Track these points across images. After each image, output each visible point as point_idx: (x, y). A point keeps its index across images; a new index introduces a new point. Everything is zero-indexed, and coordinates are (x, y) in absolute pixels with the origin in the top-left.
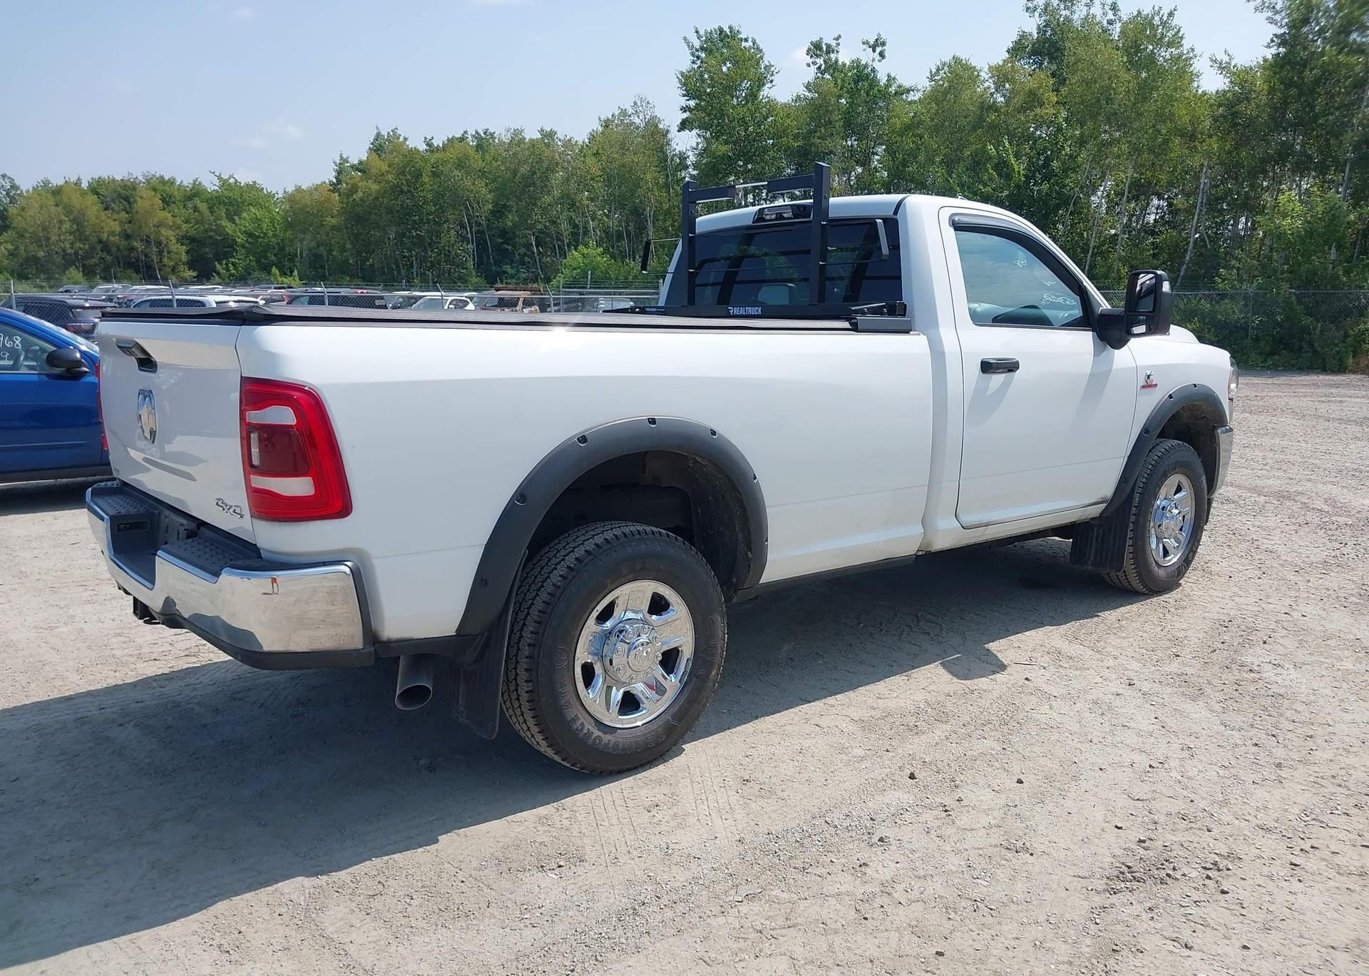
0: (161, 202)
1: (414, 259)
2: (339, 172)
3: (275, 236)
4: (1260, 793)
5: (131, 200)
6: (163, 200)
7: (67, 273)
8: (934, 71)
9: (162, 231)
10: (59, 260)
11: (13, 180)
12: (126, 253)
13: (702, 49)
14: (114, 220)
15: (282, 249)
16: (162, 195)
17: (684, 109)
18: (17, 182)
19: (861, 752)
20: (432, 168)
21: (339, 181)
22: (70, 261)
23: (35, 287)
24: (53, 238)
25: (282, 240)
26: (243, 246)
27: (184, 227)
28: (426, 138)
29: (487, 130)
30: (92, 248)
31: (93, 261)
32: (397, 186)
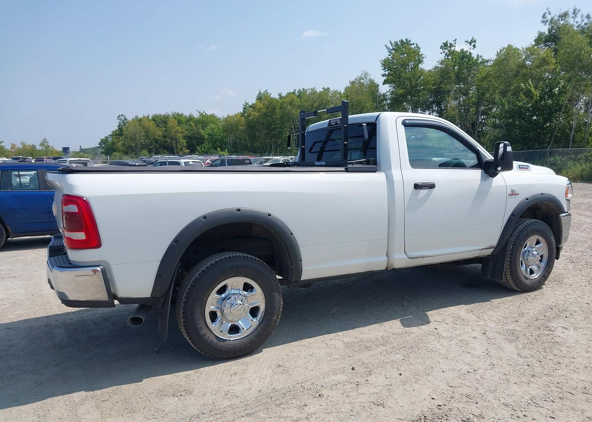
0: (177, 123)
1: (272, 143)
2: (244, 109)
3: (219, 135)
4: (516, 388)
5: (167, 122)
6: (178, 122)
7: (142, 152)
8: (499, 52)
9: (177, 134)
10: (139, 147)
11: (125, 116)
12: (164, 143)
13: (393, 49)
14: (160, 131)
15: (222, 140)
16: (178, 120)
17: (383, 75)
18: (126, 117)
19: (337, 357)
20: (280, 105)
21: (244, 112)
22: (144, 147)
23: (130, 157)
24: (137, 138)
25: (222, 137)
26: (207, 140)
27: (186, 132)
28: (279, 93)
29: (304, 88)
30: (152, 142)
31: (151, 147)
32: (266, 113)
